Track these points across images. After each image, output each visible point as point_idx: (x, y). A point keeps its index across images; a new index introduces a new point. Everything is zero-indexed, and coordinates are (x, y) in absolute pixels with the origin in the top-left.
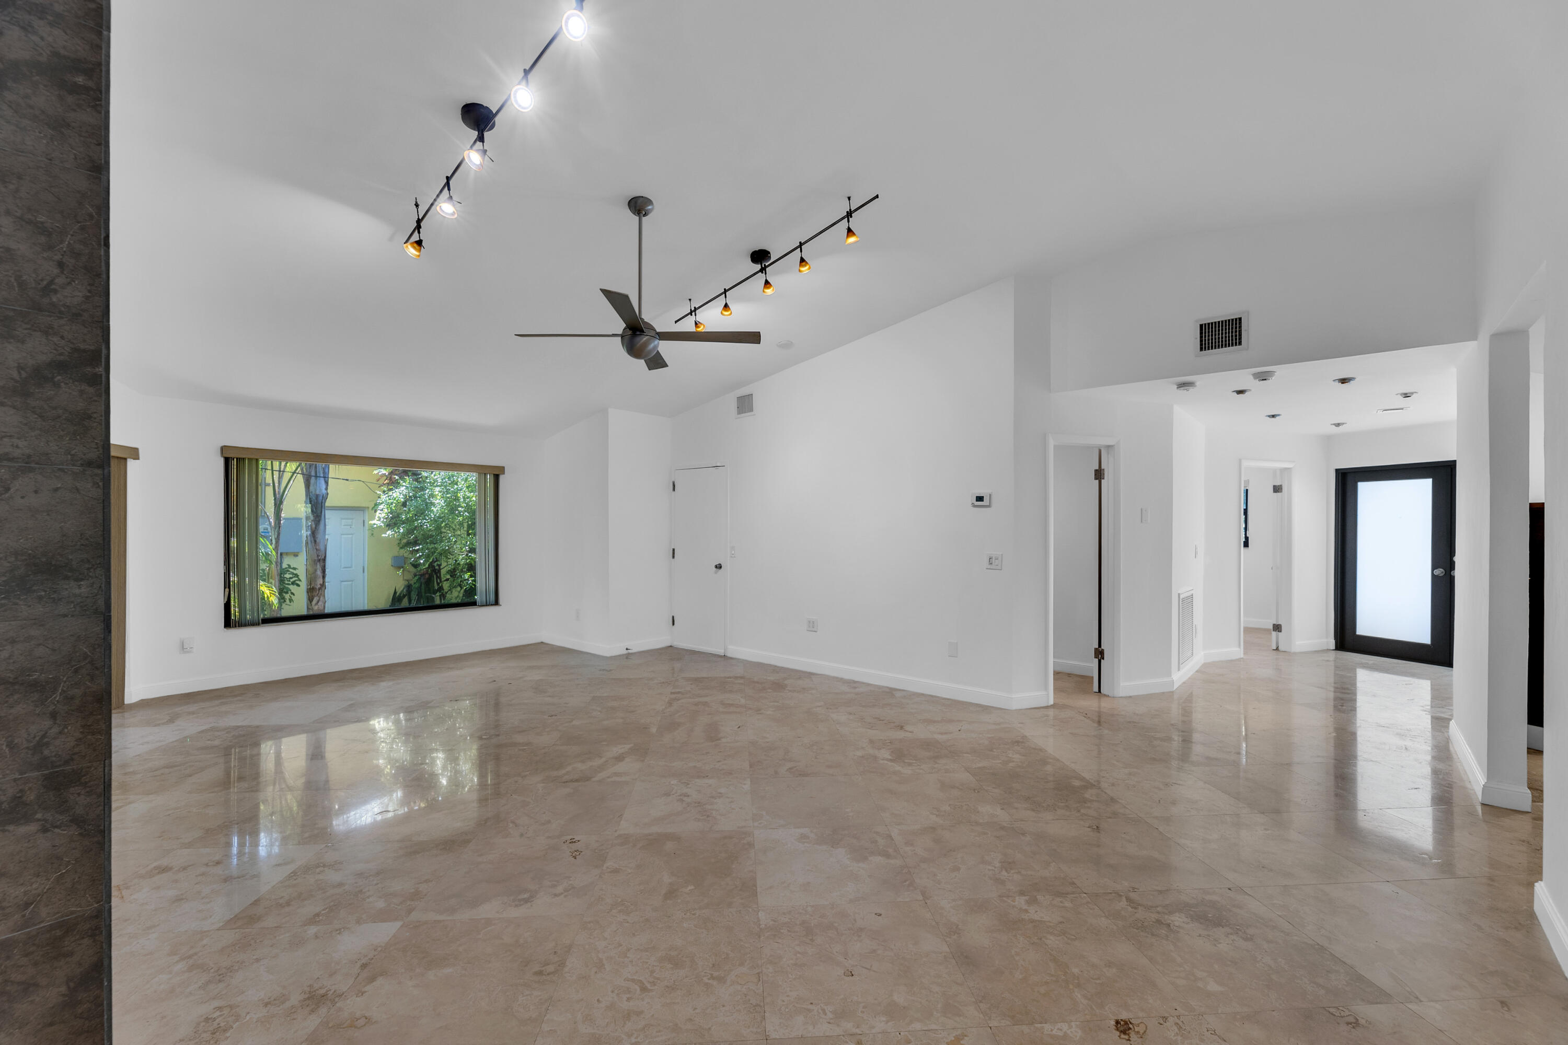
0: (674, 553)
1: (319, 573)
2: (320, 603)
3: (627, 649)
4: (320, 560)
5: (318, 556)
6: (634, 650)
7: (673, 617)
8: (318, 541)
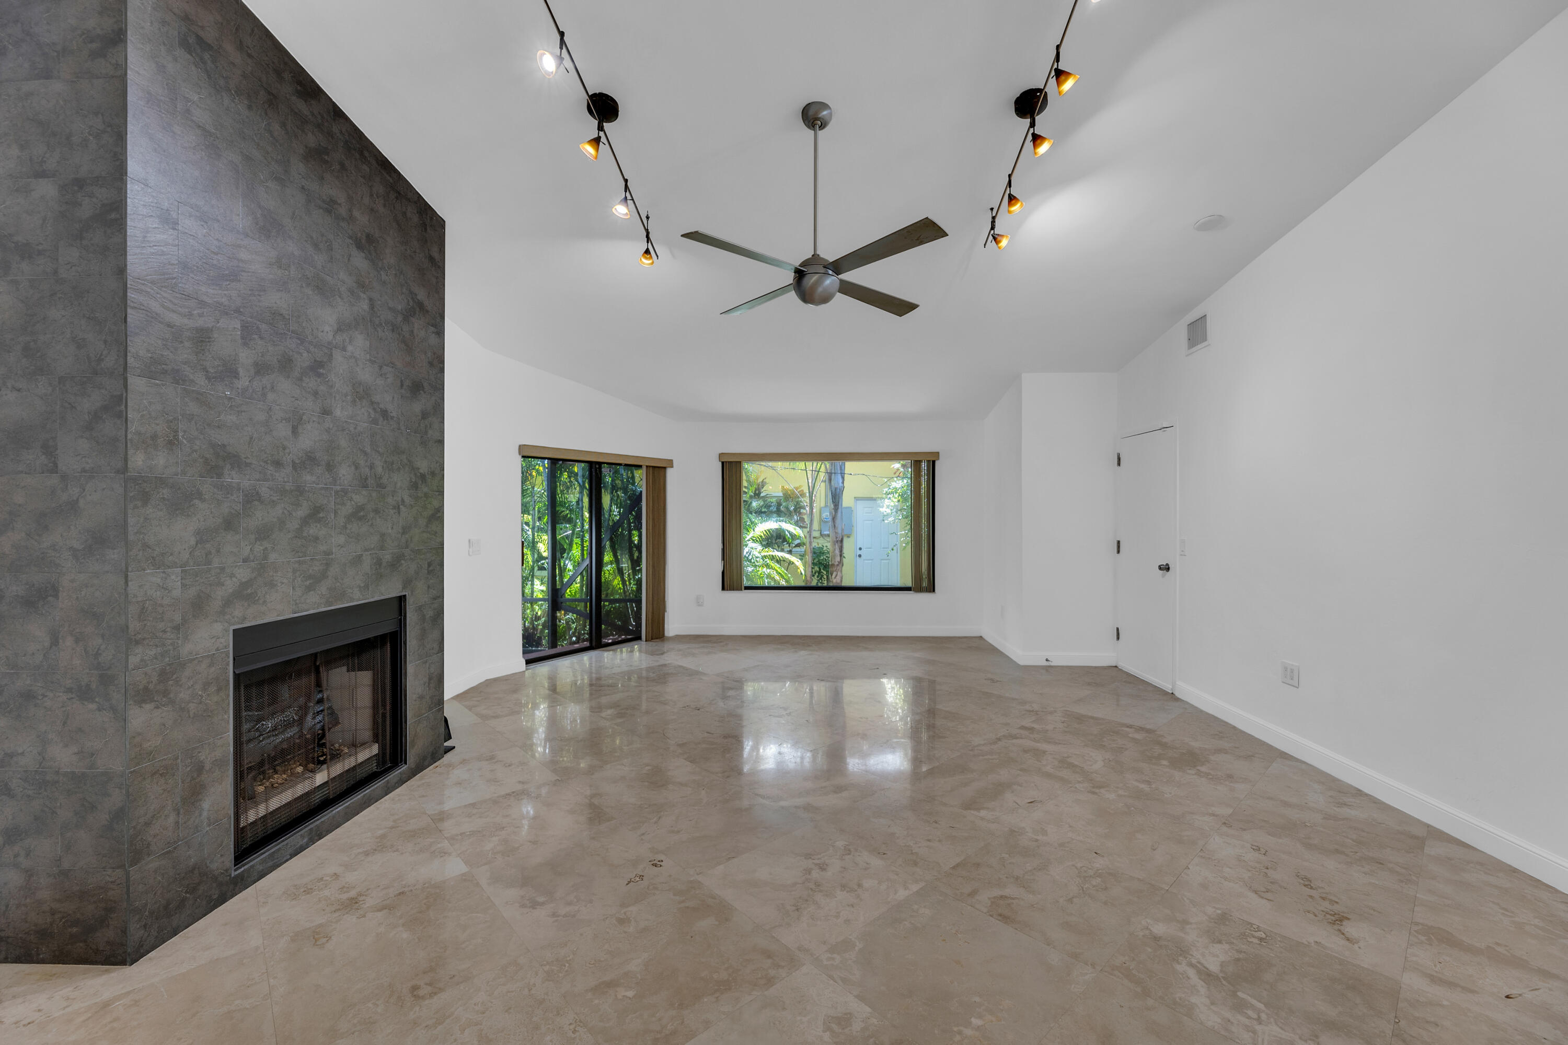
0: (1119, 547)
1: (837, 552)
2: (838, 577)
3: (1047, 660)
4: (838, 541)
5: (837, 538)
6: (1054, 663)
7: (1118, 629)
8: (836, 525)
